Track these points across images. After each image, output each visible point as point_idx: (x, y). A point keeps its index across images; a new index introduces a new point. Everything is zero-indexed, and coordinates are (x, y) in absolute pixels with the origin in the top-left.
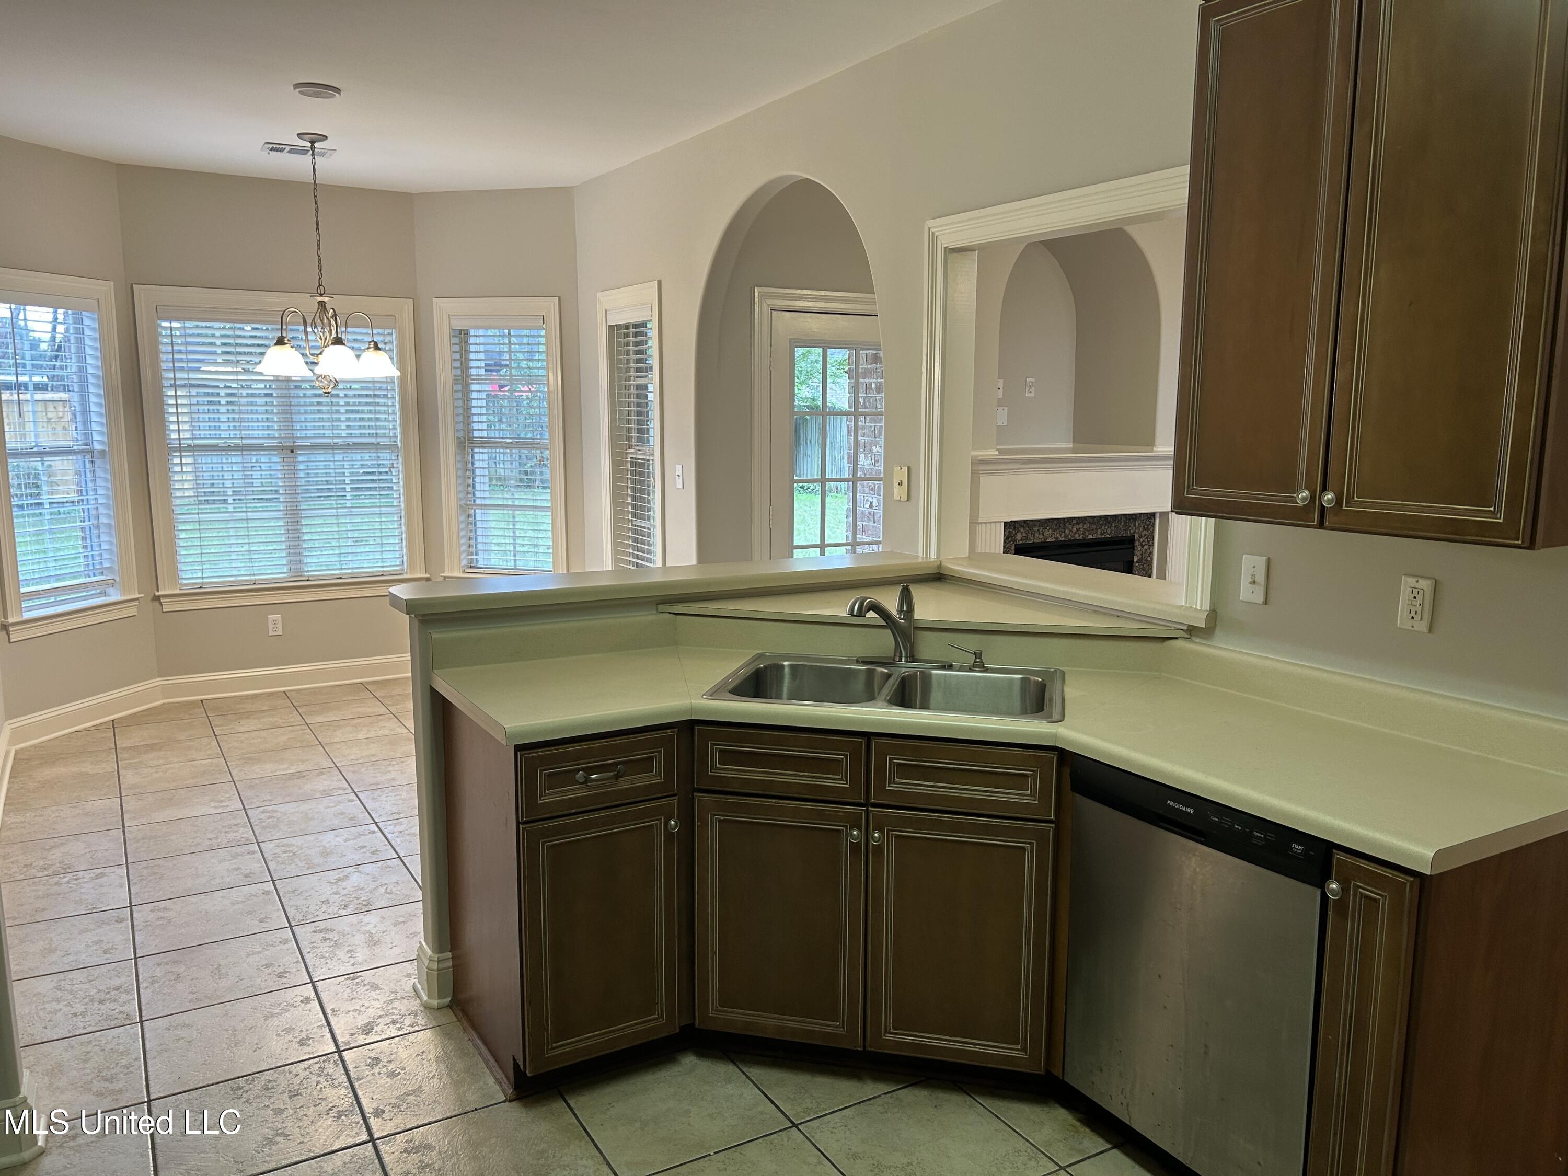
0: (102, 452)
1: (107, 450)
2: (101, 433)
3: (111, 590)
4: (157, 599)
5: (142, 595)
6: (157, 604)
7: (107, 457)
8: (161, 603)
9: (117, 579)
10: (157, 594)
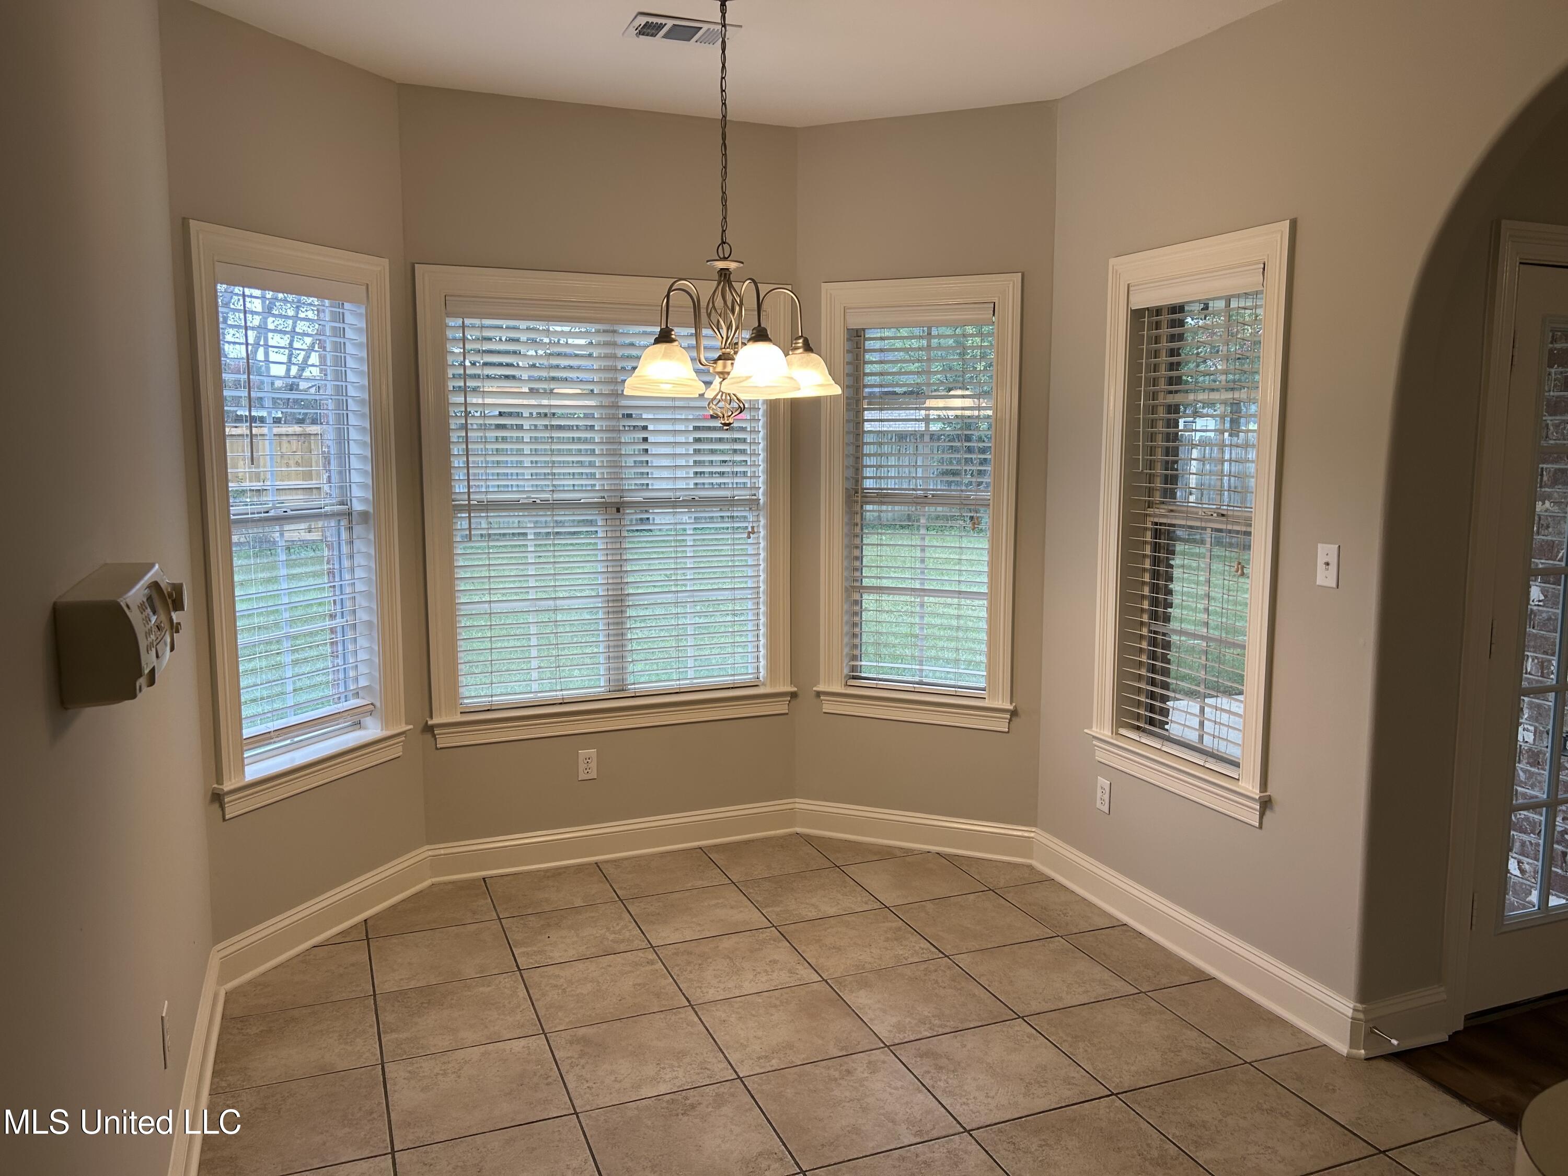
0: (365, 516)
1: (371, 511)
2: (363, 486)
3: (368, 721)
4: (429, 729)
5: (411, 727)
6: (428, 736)
7: (371, 522)
8: (434, 736)
9: (378, 704)
10: (430, 723)
